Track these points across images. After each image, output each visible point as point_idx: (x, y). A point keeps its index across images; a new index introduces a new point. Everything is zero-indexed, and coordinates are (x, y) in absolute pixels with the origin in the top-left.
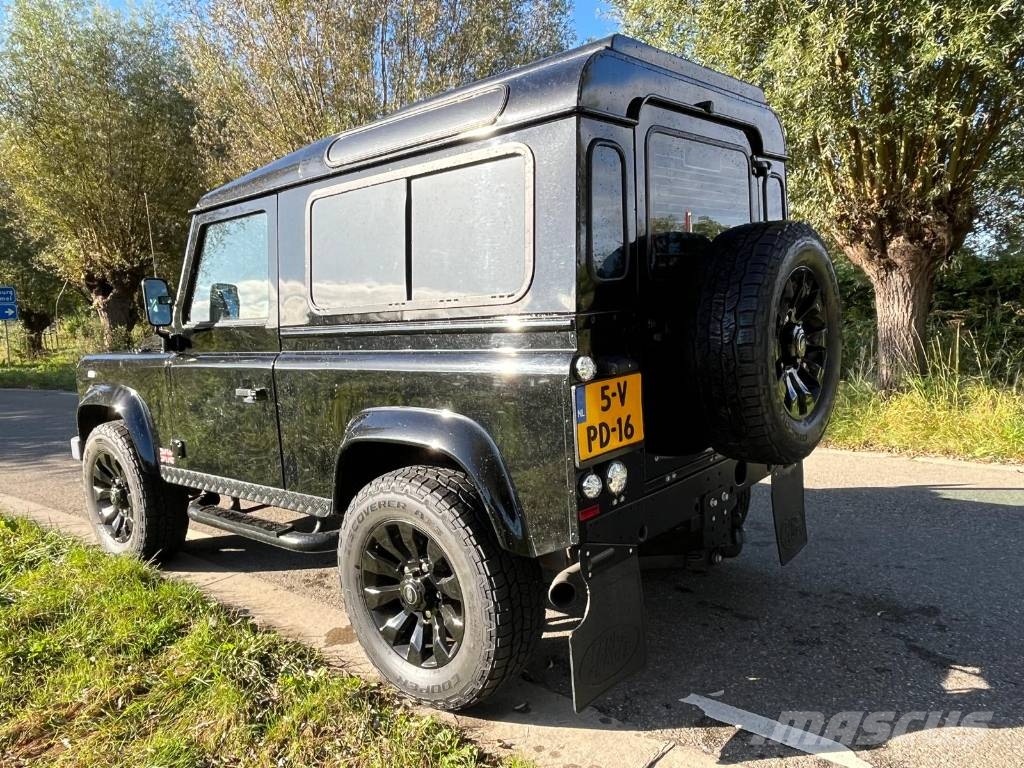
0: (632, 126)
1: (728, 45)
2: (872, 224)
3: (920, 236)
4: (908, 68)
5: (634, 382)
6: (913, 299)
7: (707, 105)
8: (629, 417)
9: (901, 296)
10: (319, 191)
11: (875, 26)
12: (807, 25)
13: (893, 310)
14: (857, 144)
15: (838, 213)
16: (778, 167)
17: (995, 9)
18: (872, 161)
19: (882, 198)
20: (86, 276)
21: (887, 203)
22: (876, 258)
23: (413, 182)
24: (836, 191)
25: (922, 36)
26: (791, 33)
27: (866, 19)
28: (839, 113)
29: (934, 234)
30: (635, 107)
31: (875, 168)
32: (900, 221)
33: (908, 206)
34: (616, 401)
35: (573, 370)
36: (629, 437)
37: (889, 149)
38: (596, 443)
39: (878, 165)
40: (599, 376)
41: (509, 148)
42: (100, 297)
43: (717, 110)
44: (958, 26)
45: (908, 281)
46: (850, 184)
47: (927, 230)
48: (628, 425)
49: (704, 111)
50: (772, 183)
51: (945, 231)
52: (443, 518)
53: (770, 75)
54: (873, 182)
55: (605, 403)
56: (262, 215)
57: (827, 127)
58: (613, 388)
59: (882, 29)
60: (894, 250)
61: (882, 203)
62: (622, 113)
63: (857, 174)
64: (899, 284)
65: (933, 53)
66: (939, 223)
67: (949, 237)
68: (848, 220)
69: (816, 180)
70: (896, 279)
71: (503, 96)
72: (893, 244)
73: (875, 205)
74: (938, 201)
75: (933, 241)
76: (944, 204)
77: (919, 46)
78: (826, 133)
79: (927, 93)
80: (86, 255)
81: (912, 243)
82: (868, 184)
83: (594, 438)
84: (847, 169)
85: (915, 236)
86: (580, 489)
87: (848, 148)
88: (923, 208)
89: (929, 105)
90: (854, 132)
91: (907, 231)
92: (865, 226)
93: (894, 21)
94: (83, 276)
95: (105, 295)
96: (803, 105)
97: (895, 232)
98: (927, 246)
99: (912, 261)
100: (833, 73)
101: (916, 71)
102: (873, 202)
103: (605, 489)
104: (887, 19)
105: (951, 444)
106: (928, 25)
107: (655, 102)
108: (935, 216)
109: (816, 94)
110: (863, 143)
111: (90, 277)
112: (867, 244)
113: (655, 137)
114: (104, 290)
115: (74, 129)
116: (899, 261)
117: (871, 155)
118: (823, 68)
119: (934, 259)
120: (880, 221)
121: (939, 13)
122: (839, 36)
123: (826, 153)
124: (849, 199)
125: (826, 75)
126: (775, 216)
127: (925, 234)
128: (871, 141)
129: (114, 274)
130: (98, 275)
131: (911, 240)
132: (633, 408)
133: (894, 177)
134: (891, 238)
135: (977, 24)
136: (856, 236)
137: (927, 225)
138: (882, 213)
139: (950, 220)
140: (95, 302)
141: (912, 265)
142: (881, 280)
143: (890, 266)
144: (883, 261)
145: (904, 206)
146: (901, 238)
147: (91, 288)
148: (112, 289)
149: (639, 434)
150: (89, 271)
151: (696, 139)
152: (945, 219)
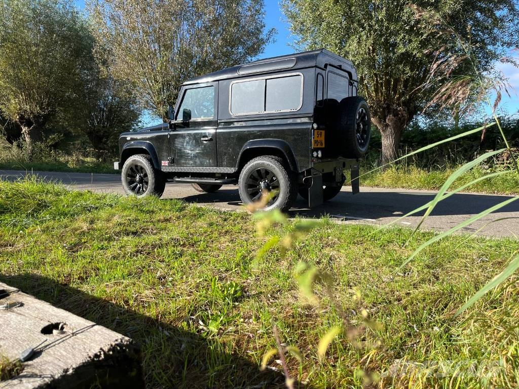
0: (325, 70)
1: (333, 39)
2: (381, 109)
3: (398, 115)
4: (394, 53)
5: (323, 132)
6: (394, 138)
7: (340, 66)
9: (391, 137)
10: (234, 82)
11: (384, 39)
12: (360, 36)
13: (387, 142)
14: (377, 79)
16: (356, 84)
17: (421, 37)
18: (382, 86)
19: (385, 100)
20: (20, 118)
21: (386, 102)
22: (382, 123)
23: (267, 81)
24: (369, 97)
25: (399, 43)
26: (355, 38)
27: (381, 36)
28: (371, 67)
29: (402, 114)
30: (326, 66)
31: (383, 89)
32: (391, 109)
33: (394, 103)
34: (320, 136)
35: (313, 126)
36: (322, 145)
37: (388, 82)
38: (316, 145)
39: (384, 88)
40: (318, 129)
41: (298, 73)
42: (26, 128)
43: (342, 68)
44: (410, 41)
45: (393, 131)
46: (374, 94)
47: (400, 113)
48: (322, 142)
49: (340, 68)
50: (354, 88)
51: (406, 114)
52: (276, 165)
53: (347, 53)
54: (382, 94)
55: (318, 135)
57: (366, 73)
58: (319, 133)
59: (386, 40)
60: (388, 119)
61: (385, 102)
62: (323, 67)
63: (376, 91)
64: (390, 132)
65: (401, 50)
66: (404, 110)
67: (407, 116)
69: (362, 92)
70: (389, 130)
71: (295, 62)
73: (382, 102)
74: (404, 102)
75: (402, 117)
76: (406, 104)
77: (398, 46)
78: (366, 74)
79: (401, 63)
80: (21, 107)
81: (395, 117)
82: (380, 94)
83: (316, 143)
84: (373, 88)
85: (396, 114)
86: (312, 155)
87: (374, 81)
88: (399, 105)
89: (401, 67)
90: (375, 74)
91: (393, 112)
92: (378, 110)
93: (390, 38)
94: (18, 117)
95: (29, 127)
96: (358, 64)
97: (389, 113)
98: (400, 119)
100: (369, 54)
101: (396, 55)
103: (317, 156)
104: (388, 36)
105: (404, 185)
106: (401, 40)
107: (330, 65)
108: (403, 108)
109: (363, 60)
110: (379, 79)
111: (22, 118)
112: (379, 117)
113: (330, 74)
114: (28, 124)
116: (390, 124)
117: (382, 83)
118: (365, 52)
119: (402, 123)
120: (384, 109)
121: (405, 36)
122: (371, 41)
123: (366, 82)
124: (373, 100)
125: (366, 54)
126: (354, 95)
128: (381, 79)
129: (35, 117)
130: (26, 116)
131: (394, 116)
132: (323, 139)
133: (389, 92)
134: (387, 115)
135: (416, 40)
136: (375, 114)
137: (400, 111)
138: (385, 106)
139: (408, 109)
140: (24, 130)
141: (394, 125)
142: (384, 131)
143: (387, 126)
144: (385, 123)
145: (392, 104)
146: (391, 115)
147: (22, 123)
148: (33, 124)
149: (324, 146)
150: (22, 115)
151: (338, 74)
152: (406, 109)
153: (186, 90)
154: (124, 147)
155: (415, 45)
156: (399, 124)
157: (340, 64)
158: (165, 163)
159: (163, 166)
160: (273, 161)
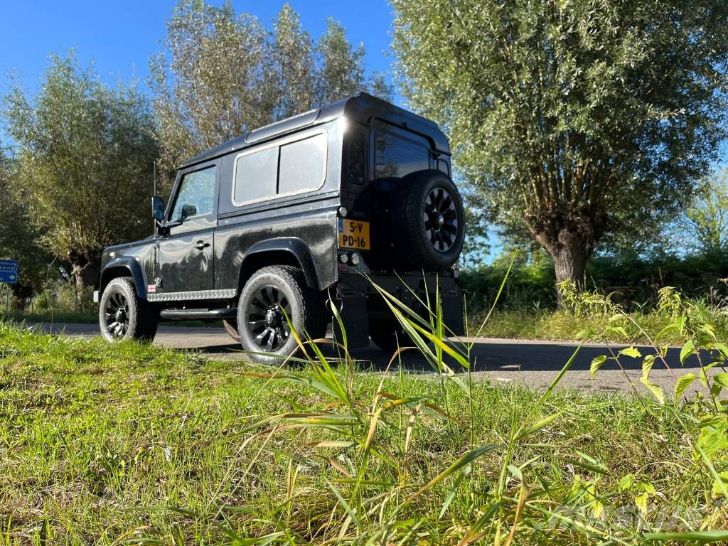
0: (368, 126)
2: (549, 222)
3: (576, 229)
6: (573, 265)
8: (363, 238)
9: (567, 263)
10: (240, 155)
13: (563, 272)
14: (539, 178)
15: (530, 215)
18: (547, 187)
19: (553, 209)
20: (71, 254)
21: (556, 210)
22: (552, 241)
29: (583, 228)
31: (549, 191)
32: (563, 220)
33: (568, 211)
34: (357, 230)
35: (338, 212)
36: (363, 246)
38: (347, 243)
42: (79, 267)
43: (409, 127)
45: (570, 254)
46: (537, 199)
47: (579, 226)
48: (362, 241)
49: (403, 126)
51: (589, 227)
52: (286, 279)
54: (549, 198)
55: (352, 229)
56: (212, 168)
58: (356, 224)
60: (562, 237)
63: (541, 194)
64: (566, 256)
66: (585, 222)
67: (591, 230)
68: (536, 219)
70: (564, 254)
71: (317, 114)
72: (561, 234)
73: (550, 211)
74: (584, 210)
75: (583, 232)
76: (587, 211)
80: (73, 239)
82: (546, 199)
83: (346, 240)
85: (573, 229)
88: (576, 214)
91: (568, 225)
92: (545, 223)
94: (69, 253)
95: (82, 266)
97: (562, 226)
98: (579, 235)
99: (572, 243)
102: (549, 210)
103: (350, 261)
108: (582, 218)
110: (542, 178)
111: (73, 253)
112: (547, 233)
114: (82, 261)
115: (76, 159)
116: (564, 243)
119: (583, 242)
120: (553, 220)
127: (578, 228)
129: (90, 252)
130: (79, 252)
131: (570, 231)
134: (560, 230)
136: (540, 228)
137: (578, 222)
138: (554, 216)
139: (592, 221)
140: (75, 270)
141: (571, 245)
142: (557, 254)
143: (560, 246)
144: (556, 243)
145: (566, 212)
146: (565, 230)
147: (73, 260)
148: (88, 261)
149: (367, 247)
150: (73, 250)
151: (407, 140)
152: (589, 219)
153: (183, 176)
154: (107, 266)
155: (583, 117)
156: (579, 244)
157: (403, 122)
158: (151, 288)
159: (150, 293)
160: (281, 272)
